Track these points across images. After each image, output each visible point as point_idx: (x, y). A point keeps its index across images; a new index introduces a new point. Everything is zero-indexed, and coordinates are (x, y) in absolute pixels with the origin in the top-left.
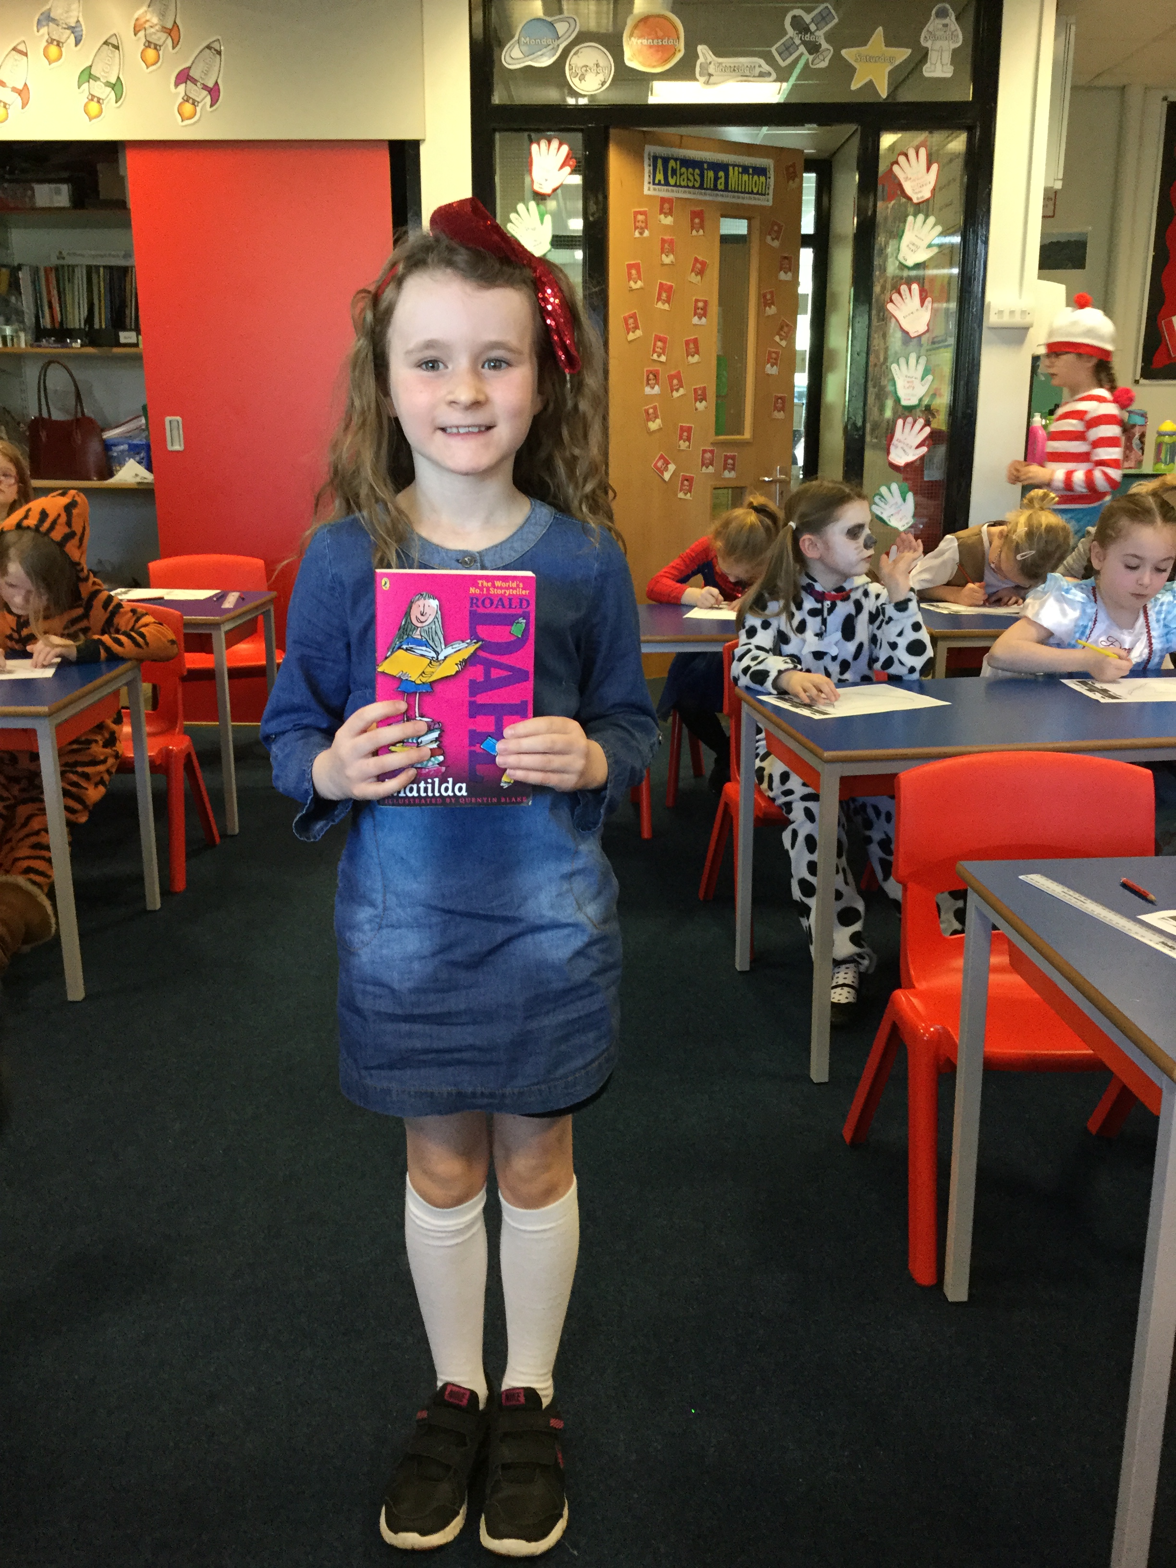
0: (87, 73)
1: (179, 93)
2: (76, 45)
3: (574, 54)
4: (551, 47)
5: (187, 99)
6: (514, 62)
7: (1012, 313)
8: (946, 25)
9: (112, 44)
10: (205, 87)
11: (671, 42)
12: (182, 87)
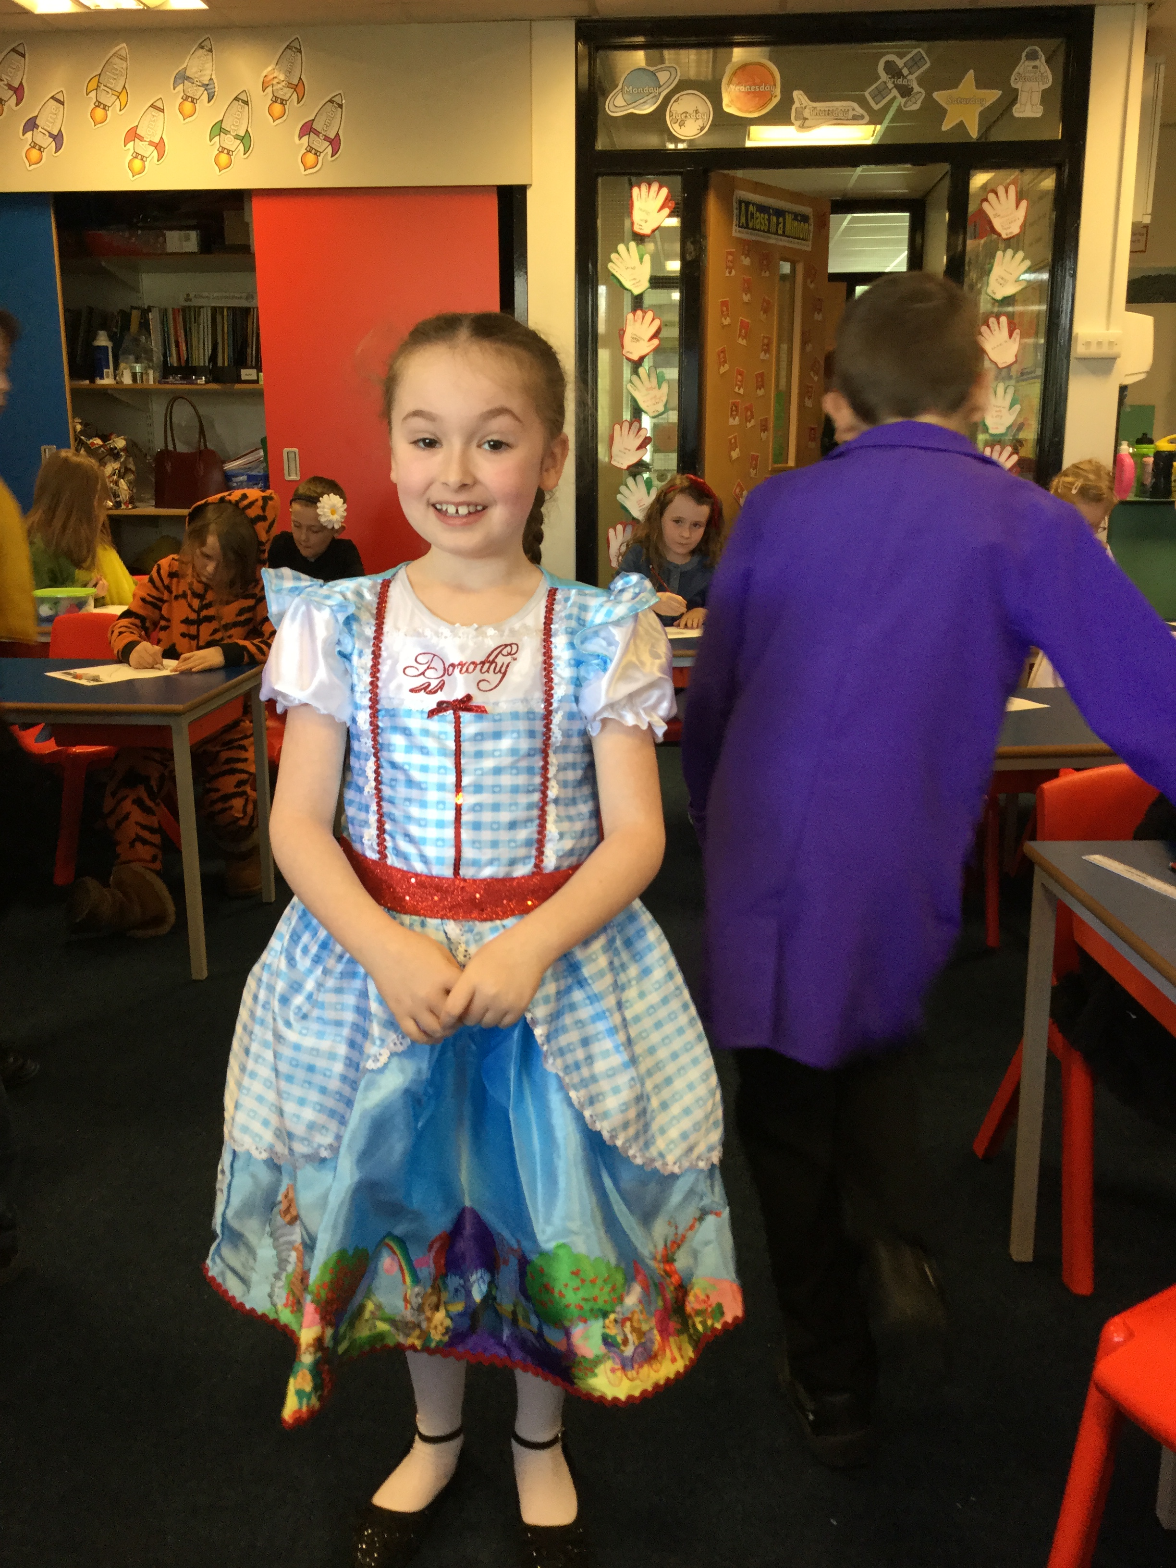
0: (218, 126)
1: (302, 145)
2: (209, 102)
3: (675, 101)
4: (651, 95)
5: (310, 149)
6: (618, 109)
7: (1099, 343)
8: (1035, 67)
9: (242, 100)
10: (326, 138)
11: (768, 89)
12: (306, 138)
